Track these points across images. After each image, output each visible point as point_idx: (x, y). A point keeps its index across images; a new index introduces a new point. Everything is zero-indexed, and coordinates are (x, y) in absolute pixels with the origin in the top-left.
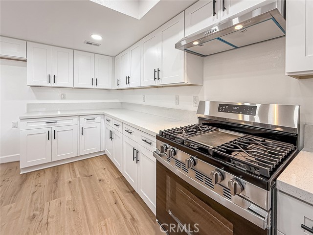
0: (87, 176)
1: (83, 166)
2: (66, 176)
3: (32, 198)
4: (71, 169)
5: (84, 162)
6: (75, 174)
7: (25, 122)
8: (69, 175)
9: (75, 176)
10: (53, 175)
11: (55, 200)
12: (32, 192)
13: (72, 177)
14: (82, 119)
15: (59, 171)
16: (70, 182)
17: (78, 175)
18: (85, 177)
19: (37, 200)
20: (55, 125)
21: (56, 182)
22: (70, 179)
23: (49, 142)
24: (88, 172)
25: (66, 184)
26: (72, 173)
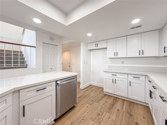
0: (129, 113)
1: (129, 106)
2: (118, 105)
3: (102, 106)
4: (122, 103)
5: (132, 103)
6: (123, 107)
7: (105, 73)
8: (120, 106)
9: (122, 109)
10: (113, 101)
11: (108, 114)
12: (103, 103)
13: (121, 108)
14: (130, 76)
15: (117, 101)
16: (118, 110)
17: (124, 109)
18: (127, 113)
19: (103, 108)
20: (116, 76)
21: (113, 105)
22: (119, 108)
23: (113, 84)
24: (131, 111)
25: (116, 110)
26: (122, 106)
